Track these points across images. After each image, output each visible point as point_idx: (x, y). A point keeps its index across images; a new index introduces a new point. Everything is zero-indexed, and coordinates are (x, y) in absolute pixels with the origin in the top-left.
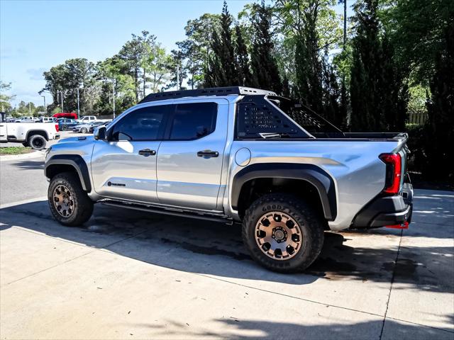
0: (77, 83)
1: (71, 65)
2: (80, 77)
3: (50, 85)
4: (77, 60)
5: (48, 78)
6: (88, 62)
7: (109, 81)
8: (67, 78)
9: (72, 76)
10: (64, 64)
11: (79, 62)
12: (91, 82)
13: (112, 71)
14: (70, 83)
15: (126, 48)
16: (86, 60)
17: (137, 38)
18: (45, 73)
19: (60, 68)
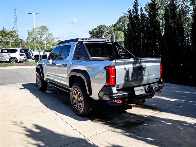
0: (101, 36)
1: (99, 28)
2: (103, 33)
3: (91, 37)
4: (102, 25)
5: (91, 34)
6: (106, 26)
7: (114, 34)
8: (97, 33)
9: (100, 32)
10: (97, 27)
11: (103, 26)
12: (107, 35)
13: (114, 30)
14: (99, 35)
15: (120, 19)
16: (105, 25)
17: (125, 14)
18: (89, 32)
19: (95, 29)
